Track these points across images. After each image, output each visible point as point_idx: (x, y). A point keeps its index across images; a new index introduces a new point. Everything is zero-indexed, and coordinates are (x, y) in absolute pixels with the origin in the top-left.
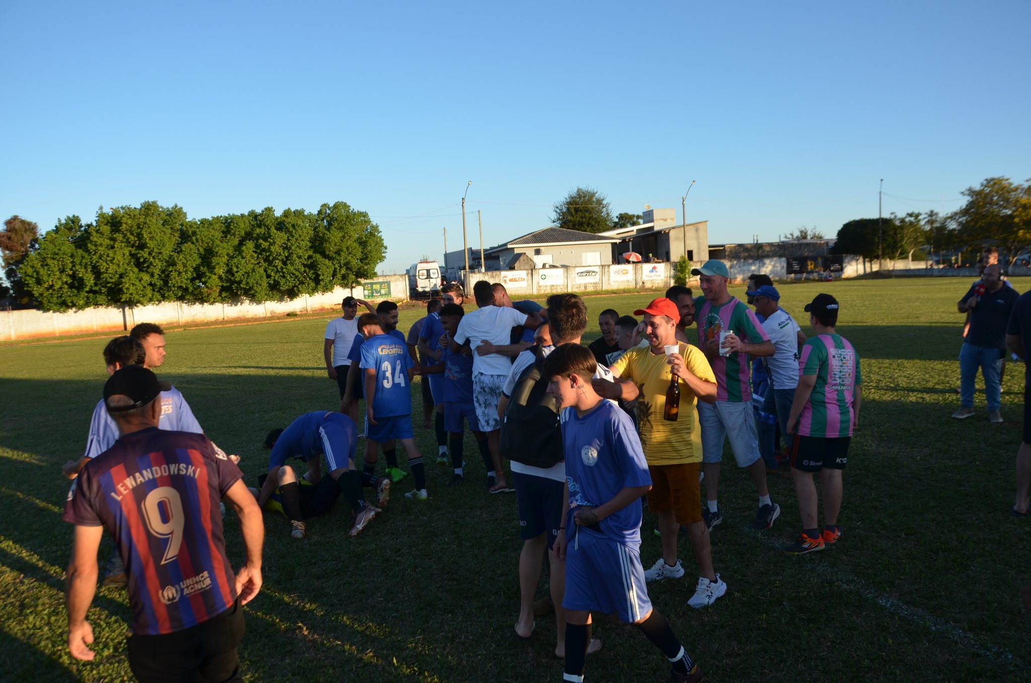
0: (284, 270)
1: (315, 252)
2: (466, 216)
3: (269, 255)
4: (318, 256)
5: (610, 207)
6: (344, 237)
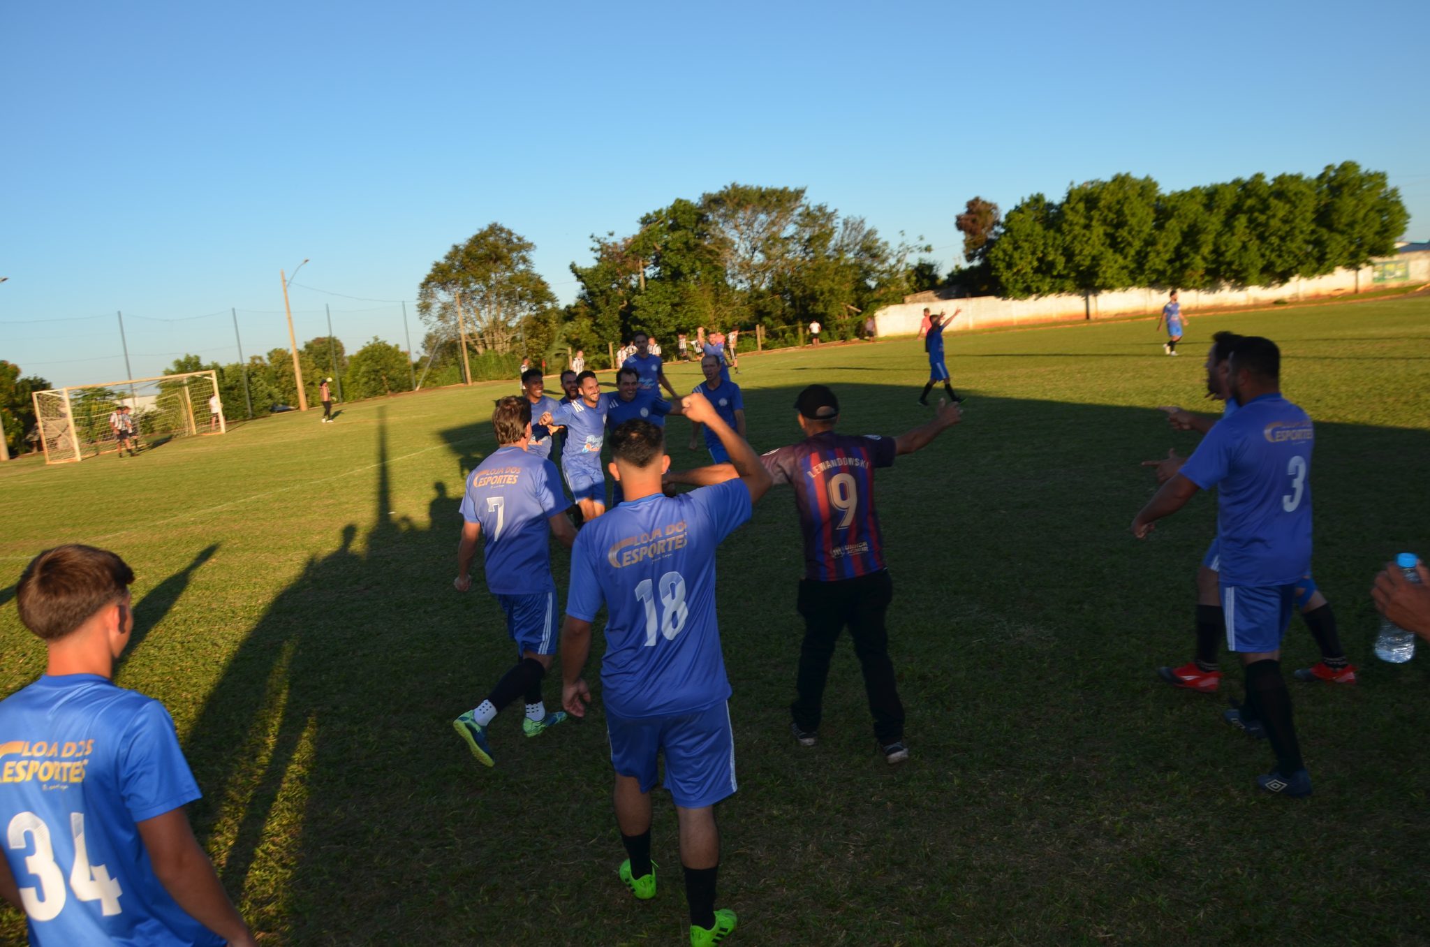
0: (1282, 248)
1: (1320, 226)
3: (1265, 231)
4: (1324, 230)
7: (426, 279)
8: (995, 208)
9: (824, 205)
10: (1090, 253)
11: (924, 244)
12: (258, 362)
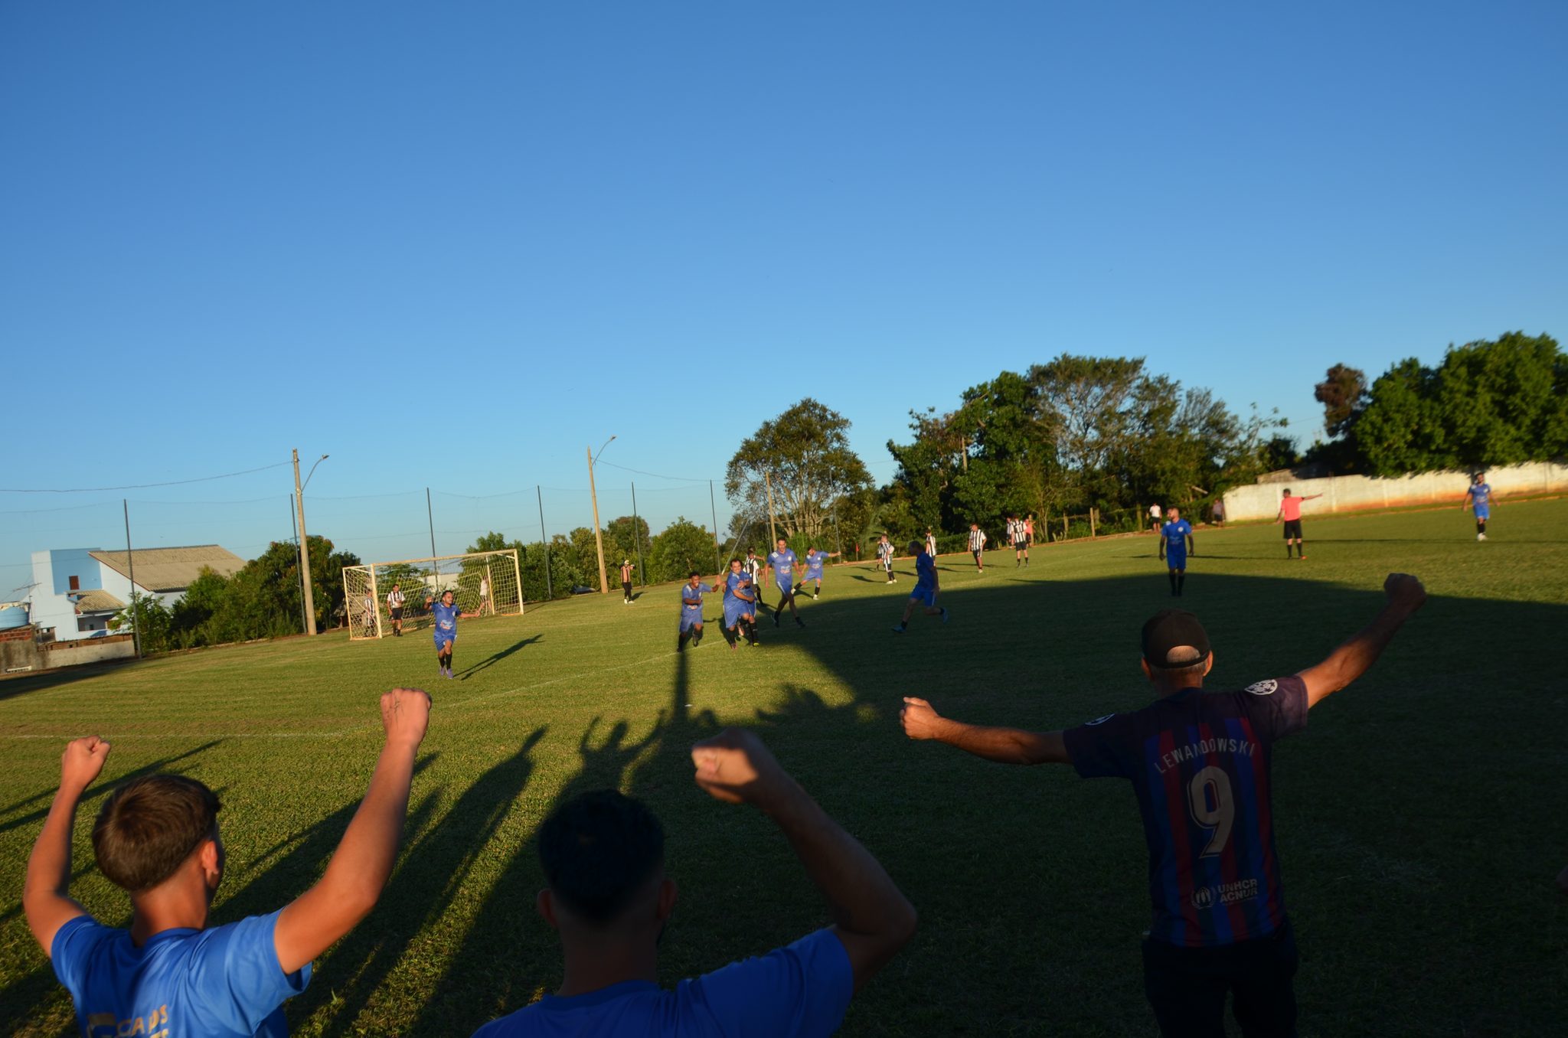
7: (735, 457)
8: (1361, 375)
9: (1165, 376)
10: (1475, 425)
11: (1279, 417)
12: (560, 541)
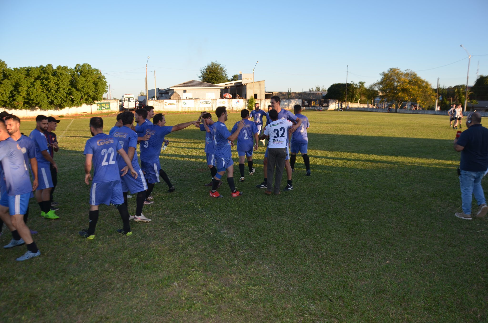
0: (56, 95)
1: (72, 87)
2: (147, 73)
3: (49, 88)
4: (73, 90)
5: (226, 72)
6: (86, 81)
